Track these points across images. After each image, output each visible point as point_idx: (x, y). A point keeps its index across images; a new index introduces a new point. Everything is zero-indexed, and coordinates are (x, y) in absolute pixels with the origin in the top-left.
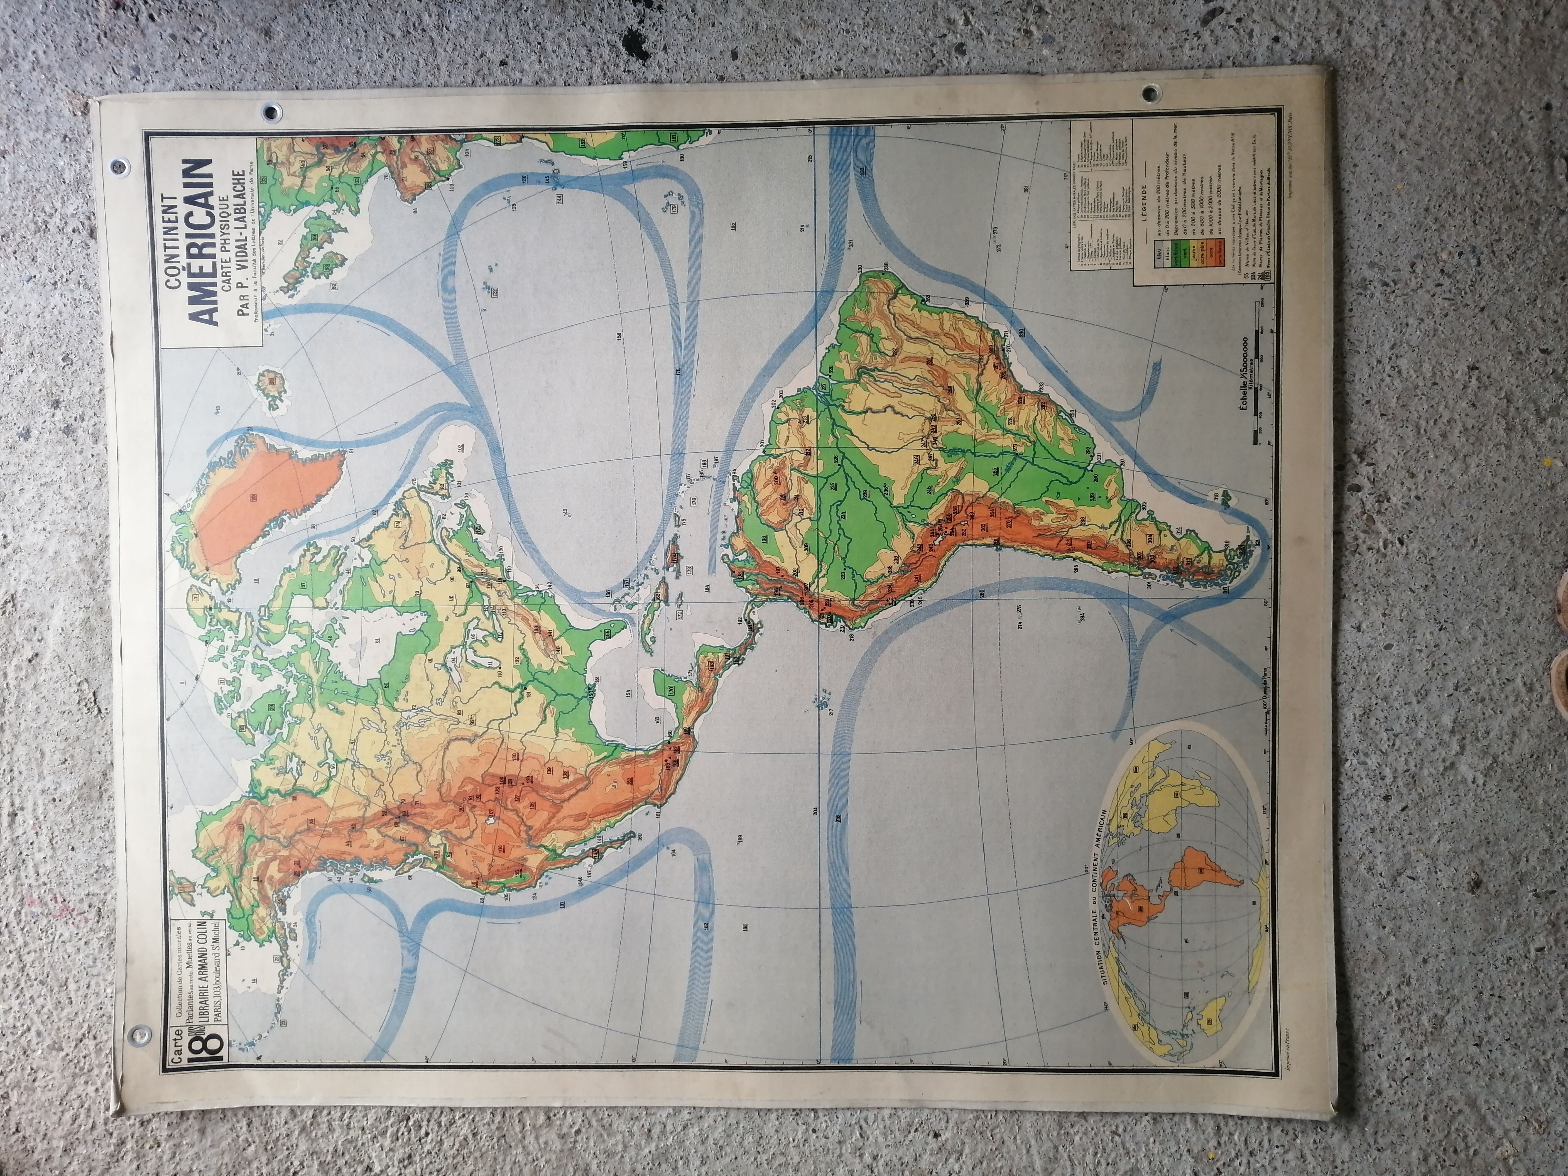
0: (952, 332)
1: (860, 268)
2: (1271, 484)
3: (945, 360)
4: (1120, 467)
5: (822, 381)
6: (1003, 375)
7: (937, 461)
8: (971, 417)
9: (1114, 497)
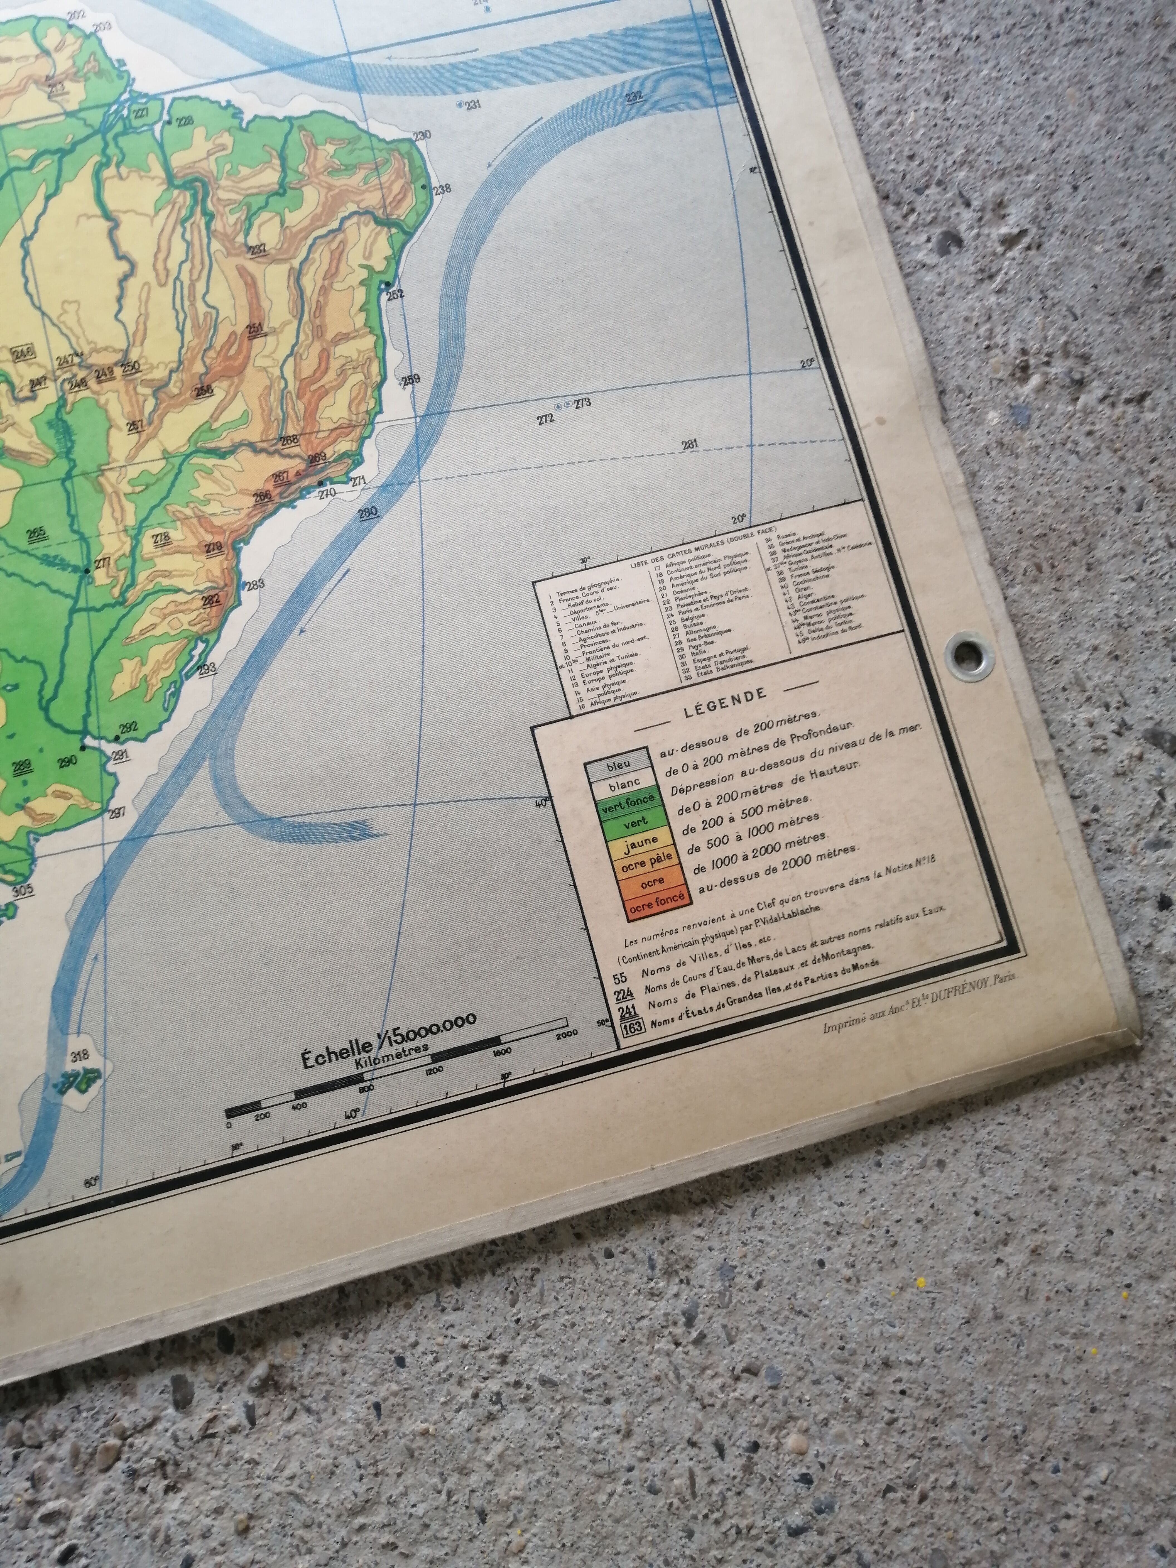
0: (335, 365)
1: (425, 135)
2: (138, 1179)
3: (267, 362)
4: (104, 810)
5: (154, 107)
6: (262, 497)
7: (33, 398)
8: (152, 450)
9: (31, 814)
